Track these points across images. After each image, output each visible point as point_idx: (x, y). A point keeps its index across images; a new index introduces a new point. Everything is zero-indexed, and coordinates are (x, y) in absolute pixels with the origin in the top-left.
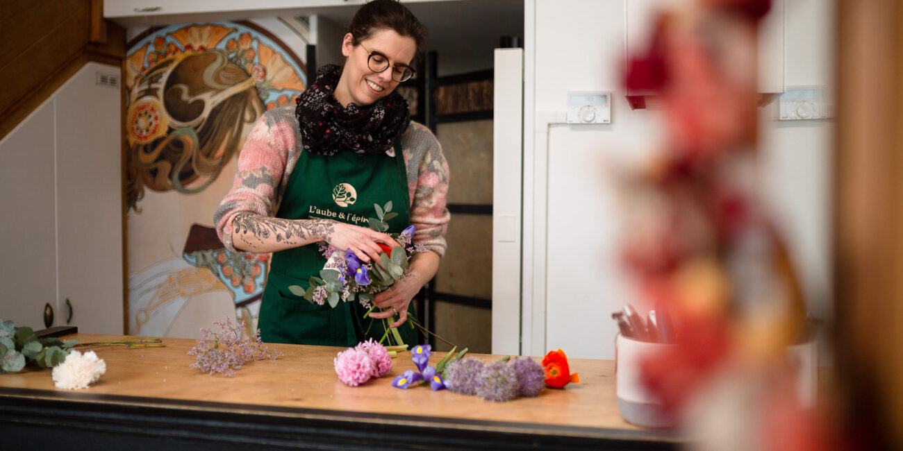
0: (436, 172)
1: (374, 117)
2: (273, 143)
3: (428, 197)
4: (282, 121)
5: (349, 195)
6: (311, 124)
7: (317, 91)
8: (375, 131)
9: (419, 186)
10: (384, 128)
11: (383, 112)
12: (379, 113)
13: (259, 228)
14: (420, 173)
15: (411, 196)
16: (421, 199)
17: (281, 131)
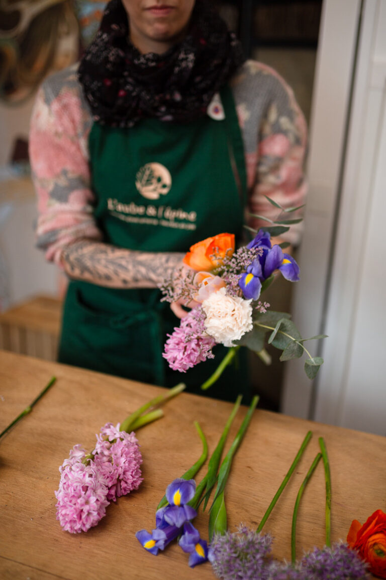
0: (284, 132)
1: (179, 66)
2: (60, 129)
3: (275, 169)
5: (159, 180)
6: (95, 85)
8: (186, 86)
9: (261, 155)
10: (198, 79)
11: (191, 57)
12: (186, 59)
14: (261, 137)
15: (250, 172)
16: (265, 174)
17: (64, 106)
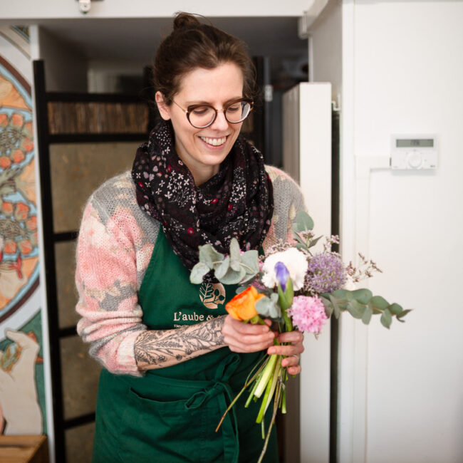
4: (118, 209)
5: (217, 292)
7: (174, 173)
13: (151, 357)
17: (121, 223)
